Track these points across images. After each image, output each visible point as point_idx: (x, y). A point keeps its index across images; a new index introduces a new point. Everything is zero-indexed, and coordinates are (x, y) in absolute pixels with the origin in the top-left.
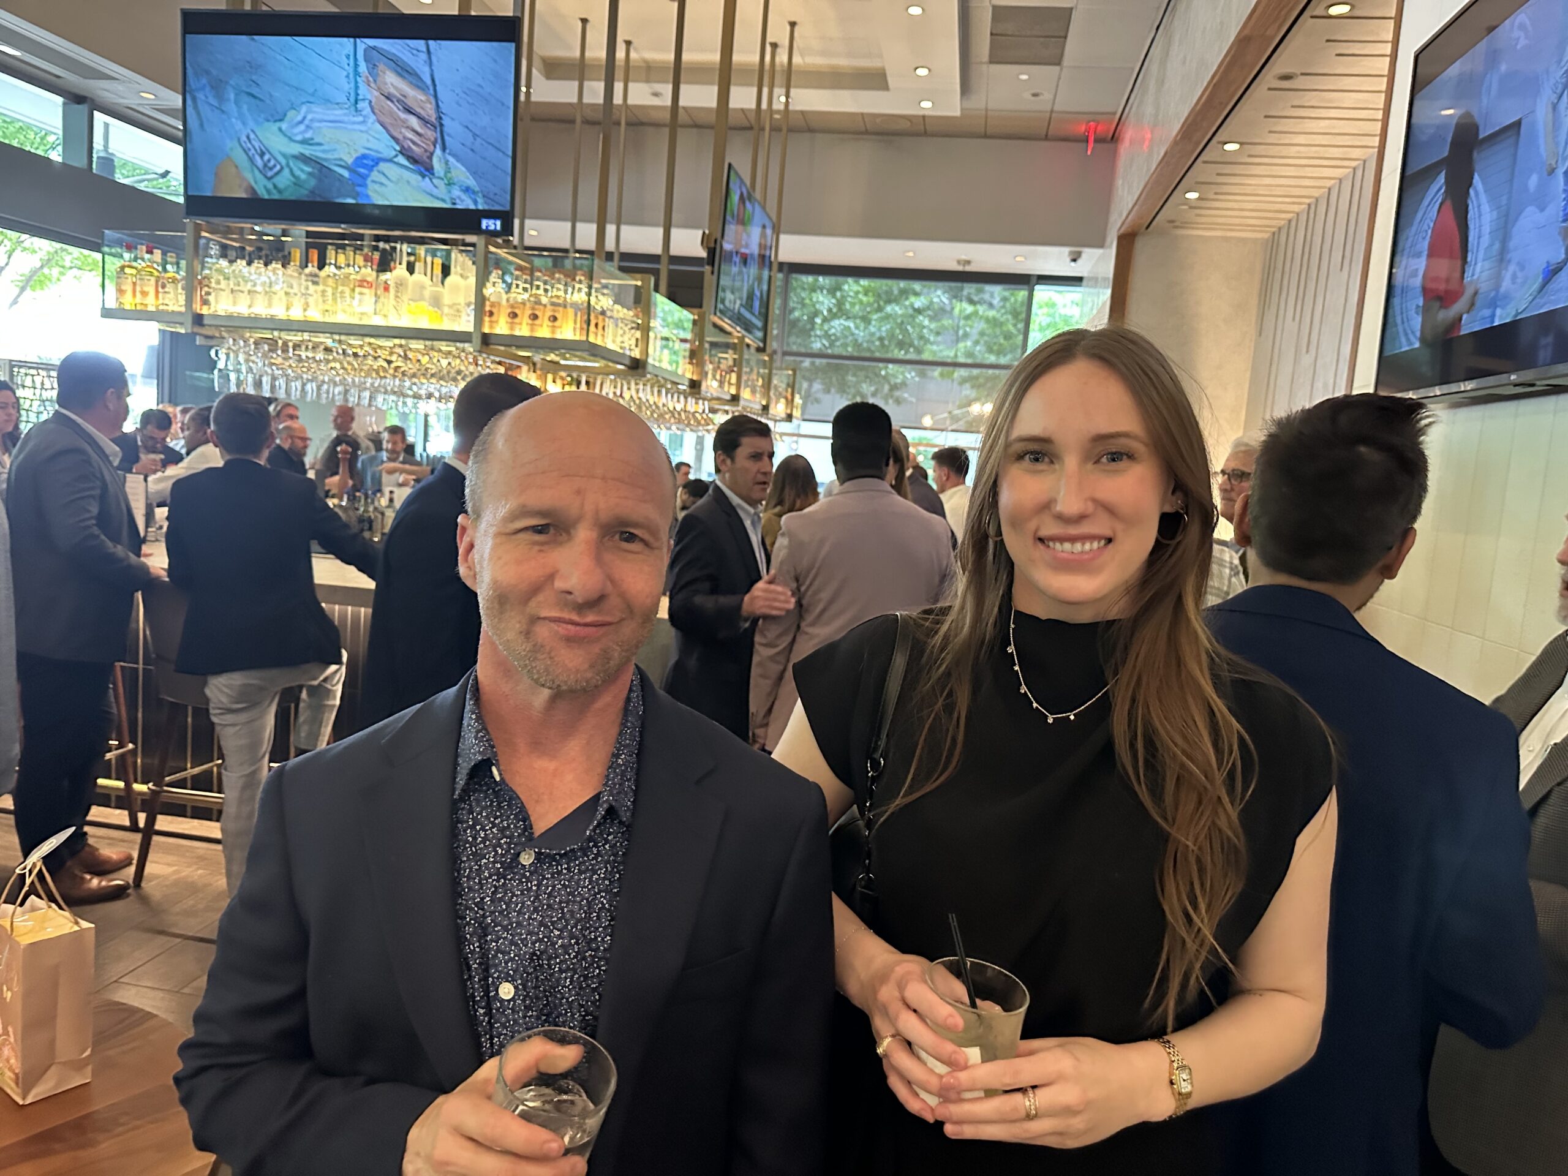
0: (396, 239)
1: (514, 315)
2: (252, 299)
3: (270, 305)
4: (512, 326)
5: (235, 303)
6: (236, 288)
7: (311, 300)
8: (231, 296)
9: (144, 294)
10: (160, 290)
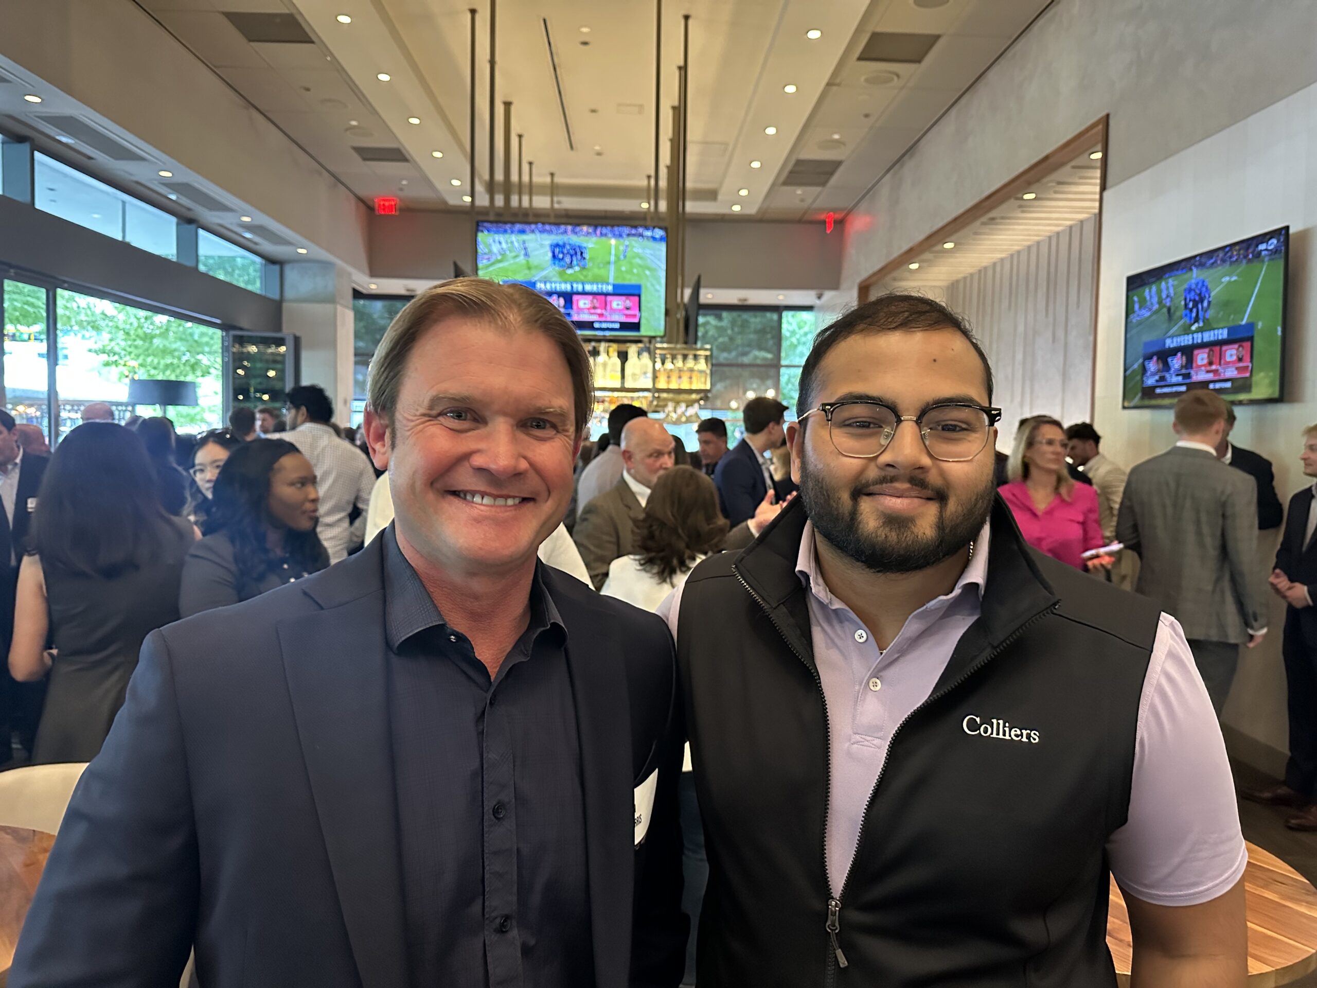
1: (669, 378)
4: (668, 382)
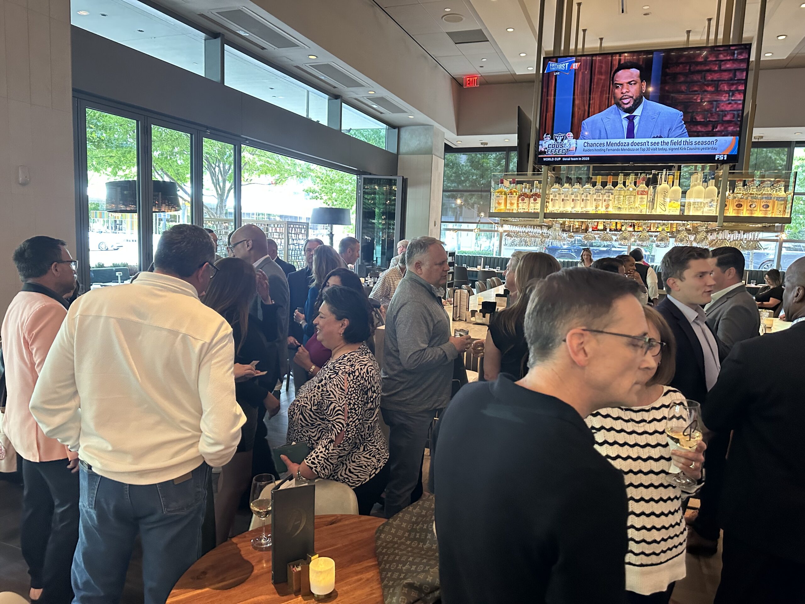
0: (661, 168)
1: (739, 206)
2: (575, 204)
3: (586, 207)
4: (738, 210)
5: (564, 207)
6: (566, 198)
7: (610, 203)
8: (562, 203)
9: (512, 204)
10: (520, 201)
